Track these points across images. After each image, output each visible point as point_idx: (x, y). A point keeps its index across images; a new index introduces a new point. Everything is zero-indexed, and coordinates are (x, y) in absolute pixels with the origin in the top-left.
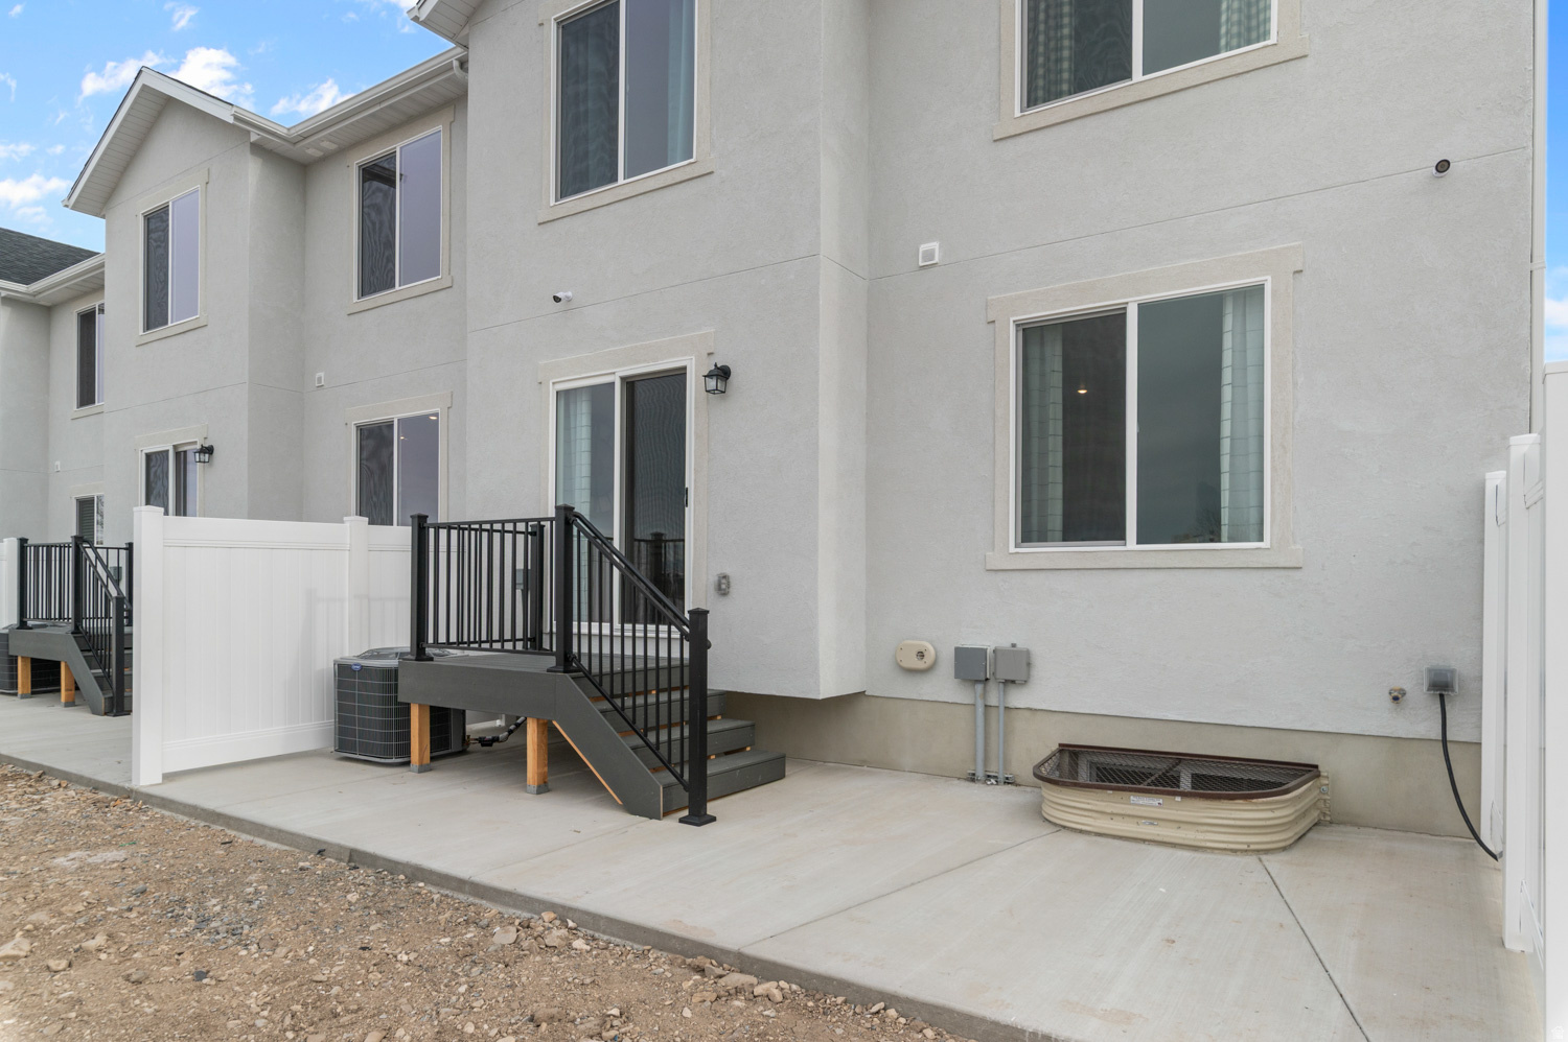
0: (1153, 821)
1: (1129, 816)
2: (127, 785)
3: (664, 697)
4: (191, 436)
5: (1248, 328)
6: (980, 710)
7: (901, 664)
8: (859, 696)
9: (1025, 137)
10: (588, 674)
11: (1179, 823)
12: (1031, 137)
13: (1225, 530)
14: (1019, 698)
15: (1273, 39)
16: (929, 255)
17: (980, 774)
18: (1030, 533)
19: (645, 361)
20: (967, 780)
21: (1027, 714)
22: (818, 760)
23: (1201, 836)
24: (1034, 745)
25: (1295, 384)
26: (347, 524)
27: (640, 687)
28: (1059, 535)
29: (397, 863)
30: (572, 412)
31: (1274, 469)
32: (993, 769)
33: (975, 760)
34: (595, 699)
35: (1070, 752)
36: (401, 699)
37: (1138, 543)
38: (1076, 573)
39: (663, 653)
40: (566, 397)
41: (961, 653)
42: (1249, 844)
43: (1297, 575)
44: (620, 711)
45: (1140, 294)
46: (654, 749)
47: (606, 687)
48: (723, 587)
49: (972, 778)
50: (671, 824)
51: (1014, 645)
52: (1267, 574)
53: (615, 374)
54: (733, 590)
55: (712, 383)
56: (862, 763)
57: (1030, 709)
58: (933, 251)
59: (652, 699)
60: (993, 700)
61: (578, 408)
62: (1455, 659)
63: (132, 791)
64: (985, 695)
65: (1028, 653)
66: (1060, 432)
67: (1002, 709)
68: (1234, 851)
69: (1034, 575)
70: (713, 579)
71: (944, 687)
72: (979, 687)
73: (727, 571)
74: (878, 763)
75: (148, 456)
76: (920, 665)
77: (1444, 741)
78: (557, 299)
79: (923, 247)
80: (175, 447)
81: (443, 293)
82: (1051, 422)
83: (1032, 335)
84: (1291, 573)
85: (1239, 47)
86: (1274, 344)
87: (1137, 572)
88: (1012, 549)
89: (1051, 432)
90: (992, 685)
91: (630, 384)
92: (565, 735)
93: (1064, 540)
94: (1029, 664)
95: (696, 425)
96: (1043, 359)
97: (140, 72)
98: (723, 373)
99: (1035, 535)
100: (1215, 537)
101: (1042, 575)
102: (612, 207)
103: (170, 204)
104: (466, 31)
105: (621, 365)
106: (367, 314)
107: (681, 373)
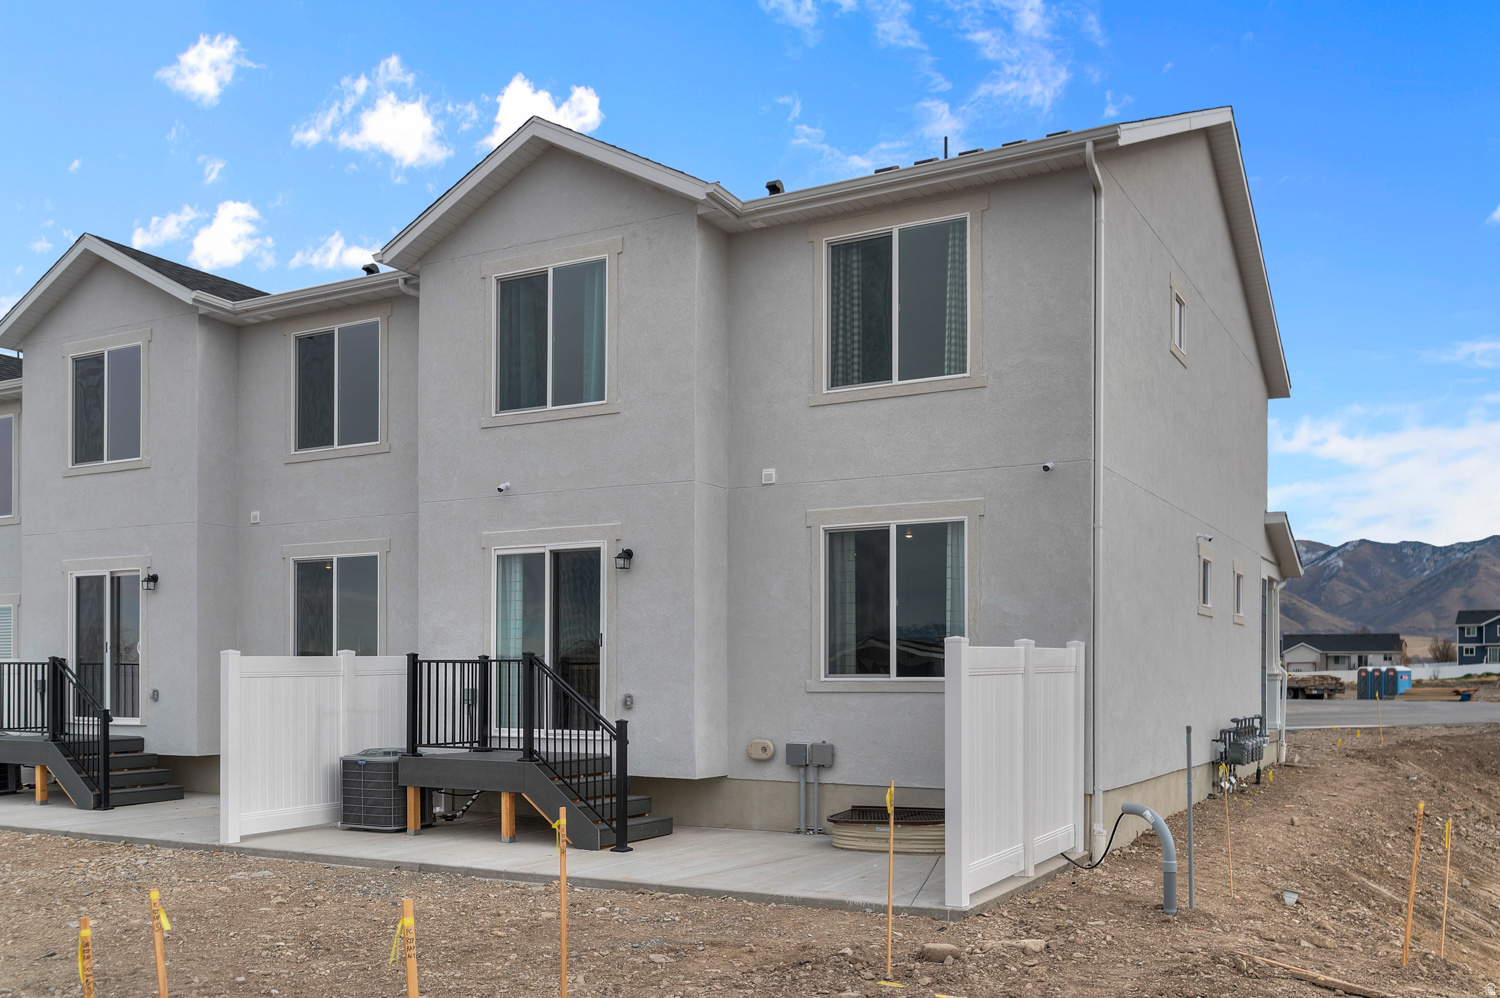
1: (874, 838)
2: (217, 844)
3: (591, 779)
4: (131, 564)
6: (803, 785)
7: (753, 756)
8: (724, 777)
9: (829, 407)
10: (546, 763)
12: (833, 407)
14: (828, 778)
15: (968, 374)
16: (769, 476)
17: (803, 828)
18: (835, 668)
19: (568, 540)
20: (794, 833)
21: (833, 787)
22: (694, 824)
24: (836, 807)
25: (981, 583)
27: (575, 773)
28: (854, 669)
29: (454, 868)
30: (507, 570)
32: (812, 824)
33: (799, 822)
34: (552, 779)
35: (859, 811)
36: (400, 783)
37: (896, 676)
38: (861, 695)
39: (583, 751)
40: (504, 560)
41: (790, 747)
42: (935, 849)
44: (569, 786)
45: (897, 519)
46: (593, 808)
47: (559, 770)
48: (628, 703)
49: (798, 832)
50: (606, 852)
51: (824, 742)
53: (546, 547)
54: (636, 706)
55: (621, 562)
56: (726, 826)
57: (835, 784)
58: (771, 475)
59: (583, 779)
60: (811, 779)
61: (513, 569)
63: (223, 847)
64: (805, 776)
65: (832, 747)
66: (854, 601)
67: (816, 784)
68: (928, 854)
69: (836, 696)
70: (621, 698)
71: (779, 771)
72: (802, 770)
73: (631, 692)
74: (738, 825)
75: (78, 579)
76: (764, 756)
78: (500, 490)
79: (766, 471)
80: (111, 573)
81: (381, 457)
82: (848, 594)
83: (835, 537)
85: (950, 374)
86: (970, 559)
87: (897, 695)
88: (823, 678)
89: (848, 601)
90: (810, 769)
91: (556, 555)
92: (531, 802)
93: (856, 673)
94: (833, 755)
95: (608, 589)
96: (843, 551)
97: (82, 237)
98: (628, 555)
99: (838, 669)
101: (841, 696)
102: (542, 425)
103: (106, 353)
104: (417, 267)
105: (552, 541)
106: (304, 465)
107: (596, 552)
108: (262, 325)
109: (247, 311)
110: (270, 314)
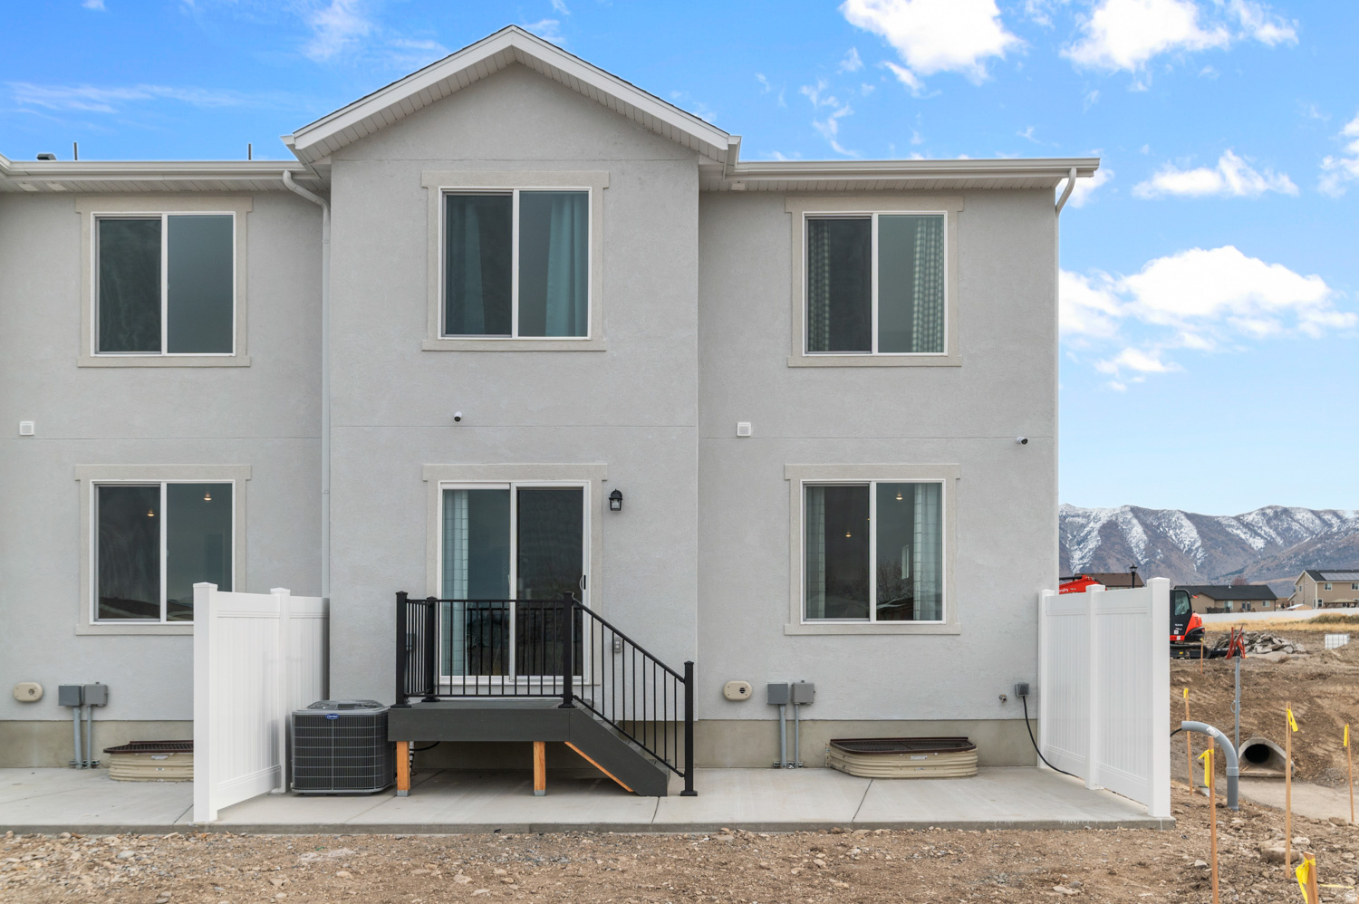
0: (922, 767)
1: (910, 766)
2: (190, 823)
5: (929, 502)
6: (783, 722)
9: (808, 370)
11: (935, 766)
12: (813, 370)
13: (917, 614)
15: (945, 353)
16: (745, 429)
17: (783, 763)
18: (812, 612)
19: (542, 478)
21: (811, 723)
23: (946, 772)
24: (816, 742)
25: (957, 538)
26: (278, 595)
28: (823, 613)
31: (947, 582)
36: (390, 739)
37: (878, 619)
40: (450, 495)
43: (958, 638)
45: (877, 478)
51: (803, 681)
52: (944, 637)
53: (513, 484)
55: (608, 504)
57: (813, 720)
60: (791, 716)
62: (1026, 678)
65: (812, 686)
68: (961, 777)
69: (815, 638)
71: (759, 710)
72: (782, 709)
77: (1027, 719)
78: (457, 419)
81: (236, 371)
83: (813, 491)
84: (955, 637)
85: (917, 351)
87: (876, 637)
88: (802, 622)
90: (790, 707)
91: (526, 493)
93: (826, 617)
99: (816, 613)
100: (911, 617)
101: (820, 638)
105: (519, 478)
106: (111, 371)
107: (578, 492)
108: (43, 196)
109: (29, 174)
110: (62, 183)
